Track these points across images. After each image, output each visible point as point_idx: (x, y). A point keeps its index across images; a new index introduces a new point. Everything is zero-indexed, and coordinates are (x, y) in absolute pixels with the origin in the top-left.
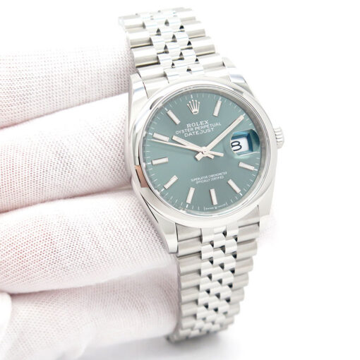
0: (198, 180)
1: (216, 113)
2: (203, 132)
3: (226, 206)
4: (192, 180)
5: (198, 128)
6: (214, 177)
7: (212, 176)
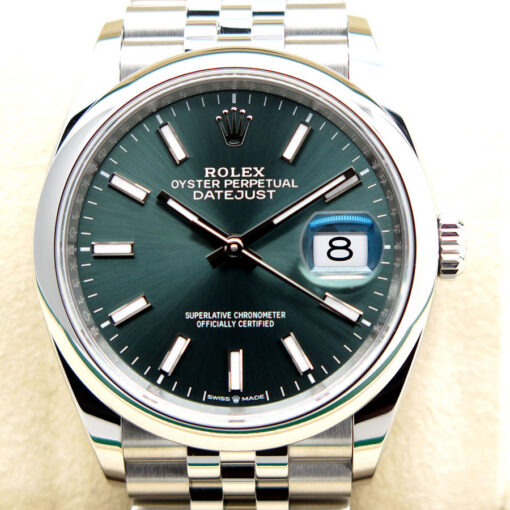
0: (203, 318)
1: (289, 153)
2: (244, 194)
3: (263, 402)
4: (188, 316)
5: (234, 183)
6: (249, 319)
7: (245, 315)
